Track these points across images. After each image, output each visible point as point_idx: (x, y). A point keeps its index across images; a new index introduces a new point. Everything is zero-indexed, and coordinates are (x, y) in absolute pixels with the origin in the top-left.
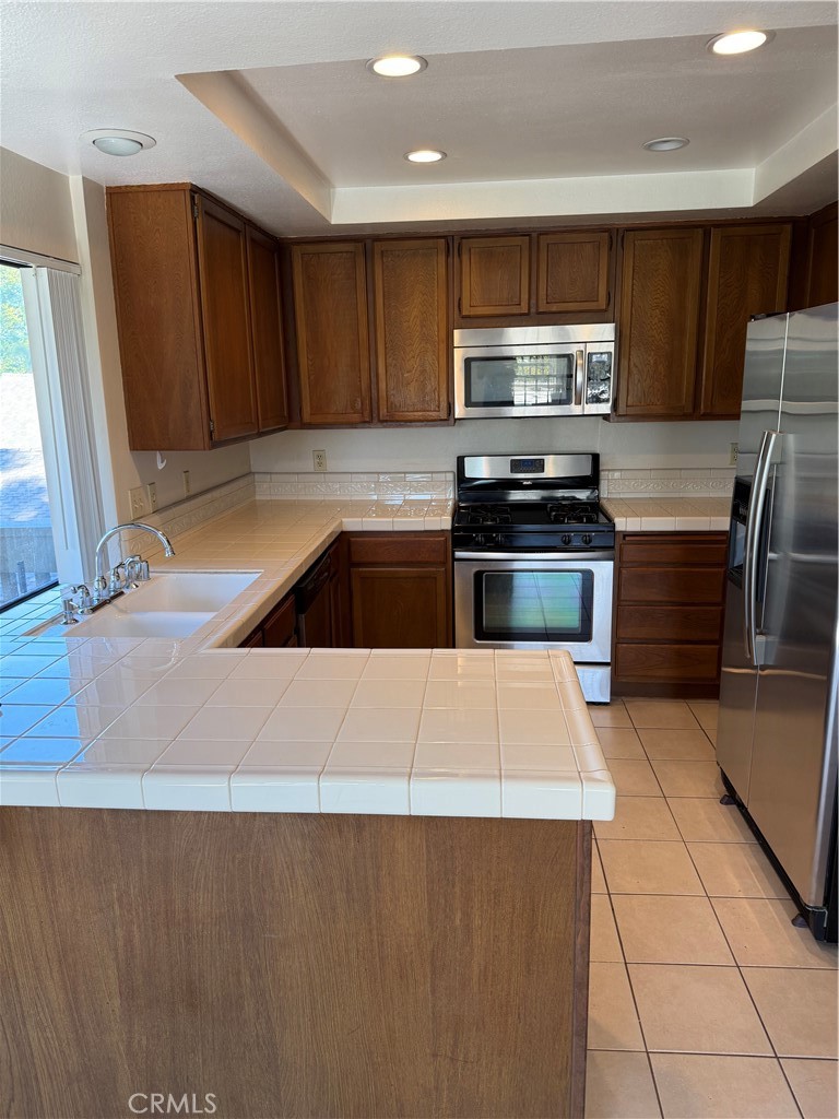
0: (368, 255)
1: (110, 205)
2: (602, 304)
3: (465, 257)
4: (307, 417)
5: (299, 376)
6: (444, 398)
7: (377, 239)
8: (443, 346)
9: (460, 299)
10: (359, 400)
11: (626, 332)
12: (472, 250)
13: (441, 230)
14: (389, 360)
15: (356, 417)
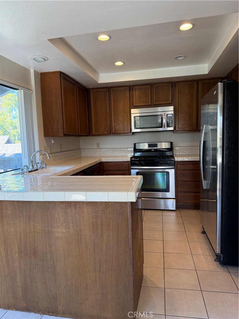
0: (109, 91)
1: (41, 77)
2: (170, 101)
3: (134, 91)
4: (94, 133)
5: (92, 122)
6: (129, 127)
7: (112, 87)
8: (129, 114)
9: (133, 102)
10: (107, 128)
11: (177, 109)
12: (136, 89)
13: (128, 84)
14: (115, 118)
15: (106, 133)
